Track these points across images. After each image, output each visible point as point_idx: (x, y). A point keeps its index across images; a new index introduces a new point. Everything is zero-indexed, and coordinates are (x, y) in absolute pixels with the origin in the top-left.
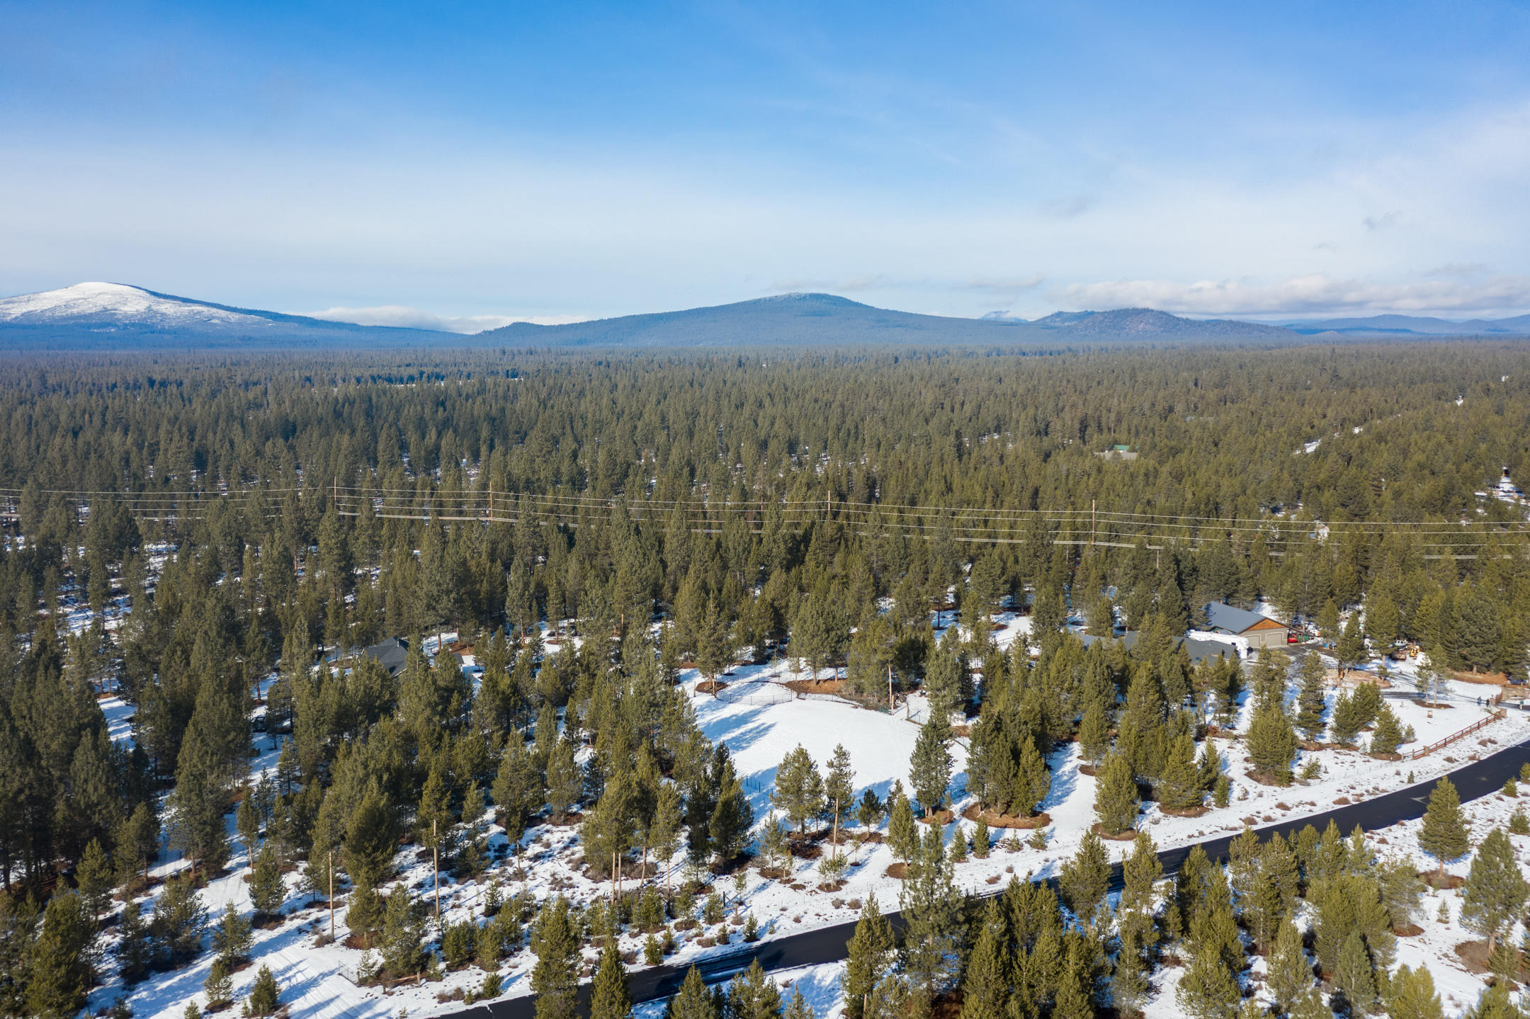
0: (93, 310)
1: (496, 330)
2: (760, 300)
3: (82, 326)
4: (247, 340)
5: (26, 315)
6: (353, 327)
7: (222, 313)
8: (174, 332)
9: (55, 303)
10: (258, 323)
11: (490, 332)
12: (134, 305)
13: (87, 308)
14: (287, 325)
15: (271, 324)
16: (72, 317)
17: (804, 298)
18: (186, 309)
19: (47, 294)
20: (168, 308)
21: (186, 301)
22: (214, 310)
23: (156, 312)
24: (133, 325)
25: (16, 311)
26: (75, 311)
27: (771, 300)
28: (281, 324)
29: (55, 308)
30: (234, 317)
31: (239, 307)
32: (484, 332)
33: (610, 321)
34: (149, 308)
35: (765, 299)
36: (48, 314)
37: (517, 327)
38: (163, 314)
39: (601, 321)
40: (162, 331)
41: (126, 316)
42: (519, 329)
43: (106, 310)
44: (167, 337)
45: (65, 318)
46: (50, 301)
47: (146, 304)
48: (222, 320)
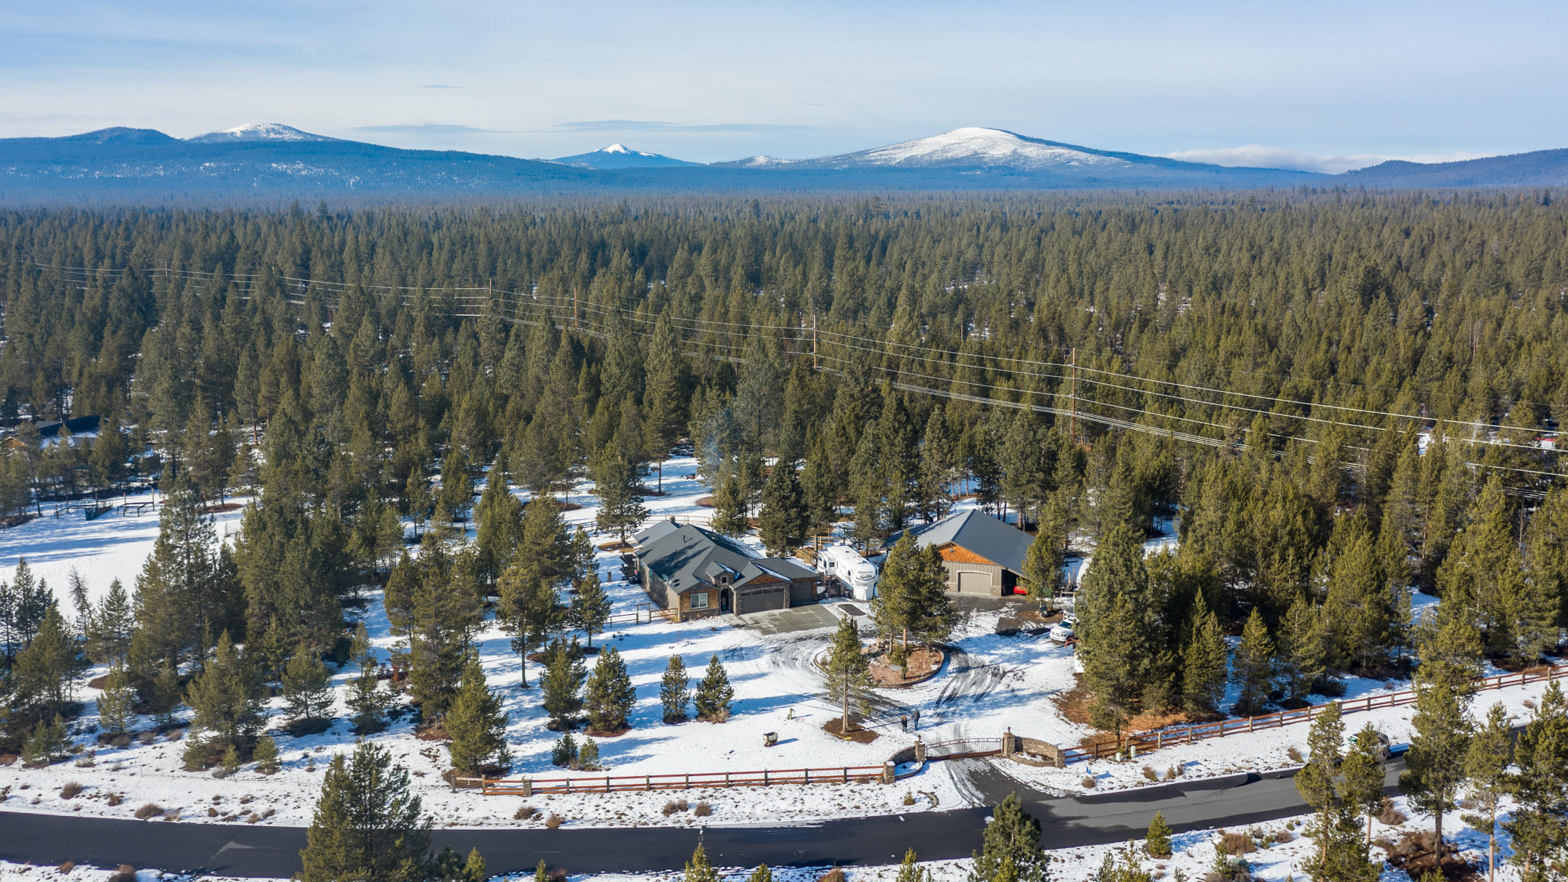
0: (965, 154)
1: (1364, 170)
3: (952, 169)
4: (1092, 181)
5: (909, 160)
6: (1215, 168)
7: (1082, 155)
8: (1032, 174)
9: (933, 148)
10: (1116, 165)
11: (1356, 172)
12: (1002, 148)
13: (961, 152)
14: (1144, 166)
15: (1128, 165)
16: (948, 161)
18: (1049, 151)
19: (928, 140)
20: (1032, 151)
21: (1050, 143)
22: (1075, 152)
23: (1020, 155)
24: (997, 168)
25: (901, 156)
26: (949, 155)
28: (1139, 166)
29: (933, 153)
30: (1093, 159)
31: (1100, 149)
32: (1350, 172)
33: (1512, 157)
34: (1014, 152)
36: (927, 158)
37: (1389, 165)
38: (1026, 157)
40: (1023, 173)
41: (993, 159)
42: (1391, 167)
43: (976, 153)
44: (1025, 179)
45: (938, 162)
46: (930, 146)
47: (1012, 147)
48: (1081, 161)
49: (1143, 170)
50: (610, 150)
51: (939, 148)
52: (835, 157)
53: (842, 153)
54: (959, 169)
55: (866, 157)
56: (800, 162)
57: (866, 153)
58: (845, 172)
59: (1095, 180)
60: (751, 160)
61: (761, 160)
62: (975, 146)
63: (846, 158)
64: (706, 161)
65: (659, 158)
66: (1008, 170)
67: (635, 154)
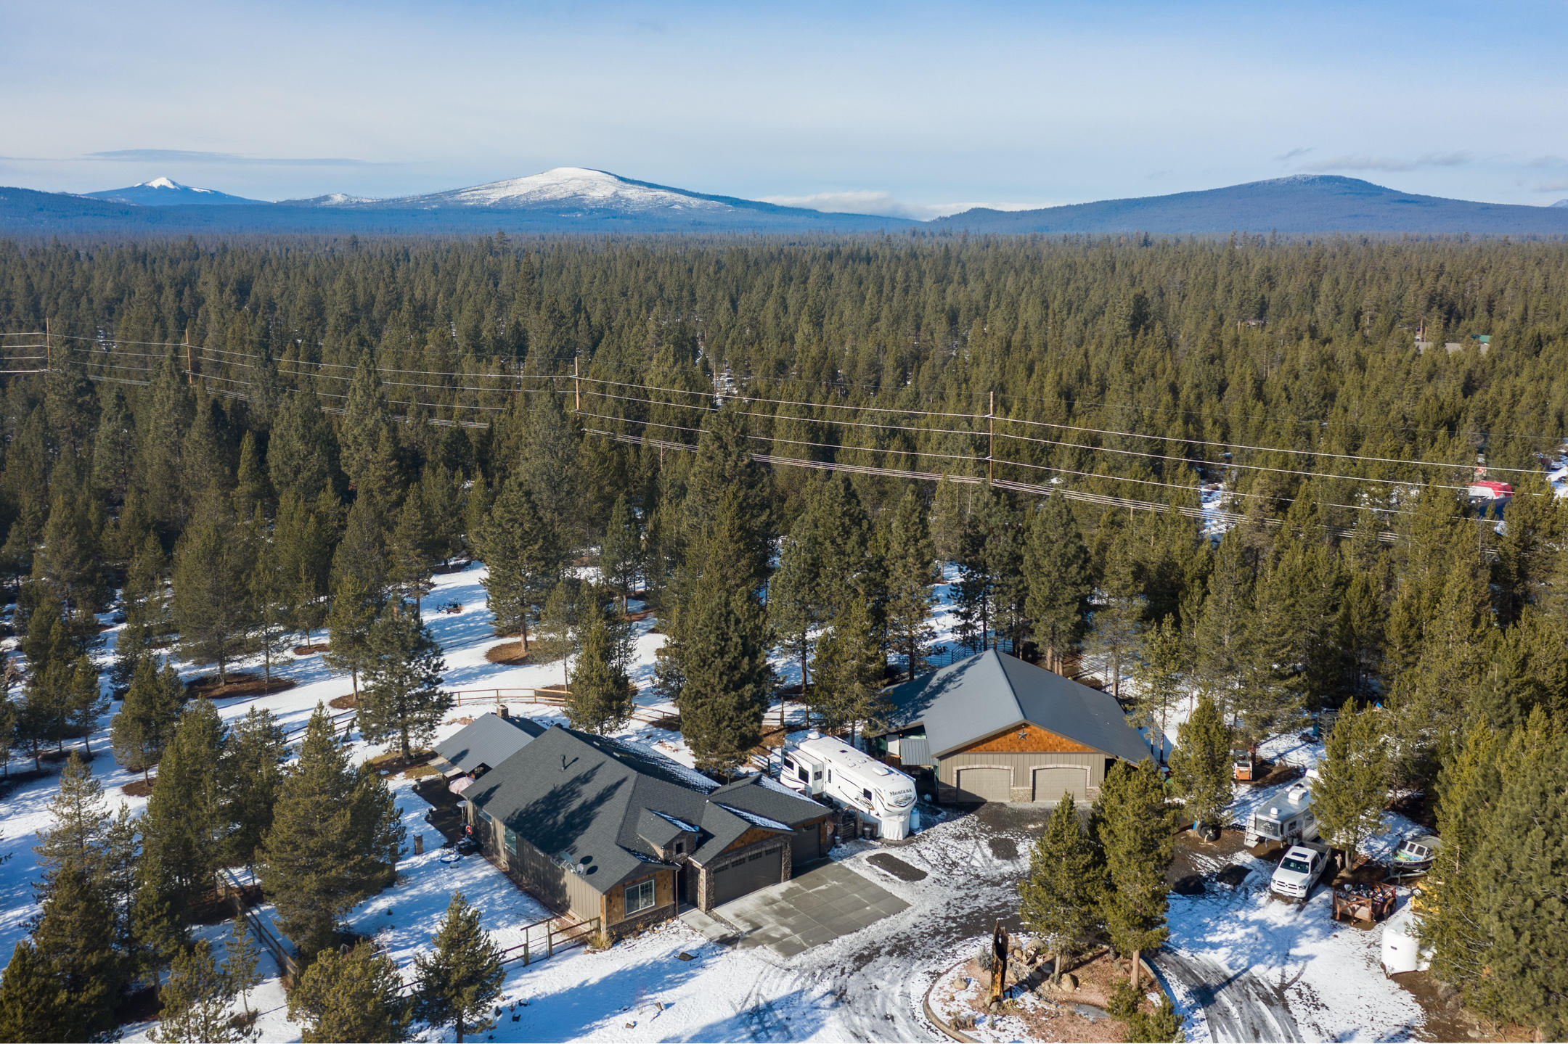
0: (565, 195)
1: (953, 216)
2: (1258, 183)
3: (551, 211)
4: (697, 224)
5: (504, 200)
6: (810, 214)
7: (684, 198)
8: (634, 217)
9: (530, 189)
10: (717, 209)
11: (946, 219)
12: (602, 190)
13: (559, 194)
14: (745, 211)
15: (730, 209)
16: (546, 202)
17: (1313, 181)
18: (650, 194)
19: (524, 180)
20: (633, 193)
21: (651, 186)
22: (676, 196)
23: (621, 198)
24: (599, 210)
25: (495, 196)
26: (547, 196)
27: (1271, 183)
28: (740, 210)
29: (530, 193)
30: (695, 202)
31: (701, 192)
32: (941, 219)
33: (1079, 207)
34: (616, 194)
35: (1264, 182)
36: (523, 199)
37: (975, 212)
38: (628, 200)
39: (1069, 207)
40: (625, 216)
41: (595, 202)
42: (977, 214)
43: (576, 195)
44: (628, 222)
45: (537, 203)
46: (526, 186)
47: (613, 189)
48: (683, 205)
49: (745, 214)
50: (156, 184)
51: (536, 188)
52: (423, 197)
53: (431, 191)
54: (558, 211)
55: (457, 197)
56: (383, 201)
57: (457, 192)
58: (435, 212)
59: (700, 223)
60: (326, 198)
61: (338, 198)
62: (573, 187)
63: (434, 197)
64: (273, 199)
65: (216, 194)
66: (610, 212)
67: (186, 190)
